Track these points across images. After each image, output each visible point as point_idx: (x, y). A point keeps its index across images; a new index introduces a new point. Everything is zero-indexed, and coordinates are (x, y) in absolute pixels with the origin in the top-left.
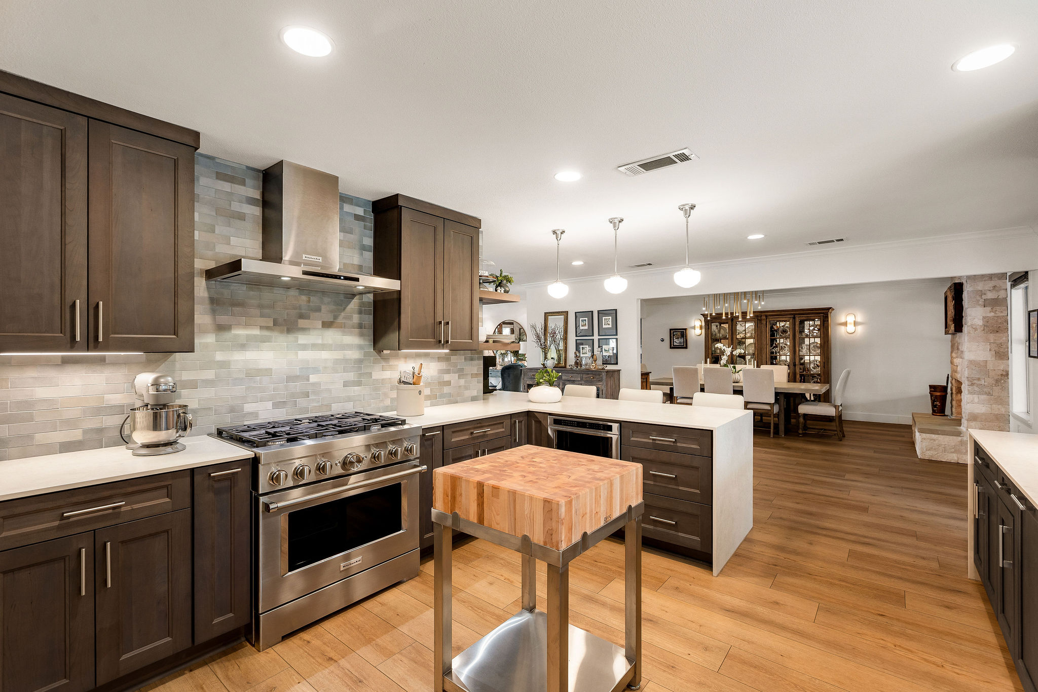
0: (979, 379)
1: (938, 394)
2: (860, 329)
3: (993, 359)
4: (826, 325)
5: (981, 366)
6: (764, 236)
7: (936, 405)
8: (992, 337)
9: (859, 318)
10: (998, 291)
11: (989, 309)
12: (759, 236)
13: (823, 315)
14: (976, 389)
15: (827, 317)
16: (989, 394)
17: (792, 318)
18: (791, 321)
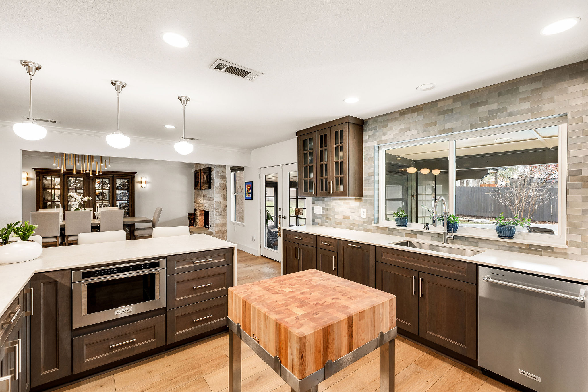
0: (218, 209)
1: (192, 217)
2: (148, 185)
3: (222, 200)
4: (133, 182)
5: (219, 203)
6: (174, 127)
7: (192, 222)
8: (222, 191)
9: (148, 180)
10: (224, 173)
11: (221, 180)
12: (172, 127)
13: (130, 177)
14: (218, 213)
15: (134, 178)
16: (221, 215)
17: (112, 177)
18: (111, 179)
